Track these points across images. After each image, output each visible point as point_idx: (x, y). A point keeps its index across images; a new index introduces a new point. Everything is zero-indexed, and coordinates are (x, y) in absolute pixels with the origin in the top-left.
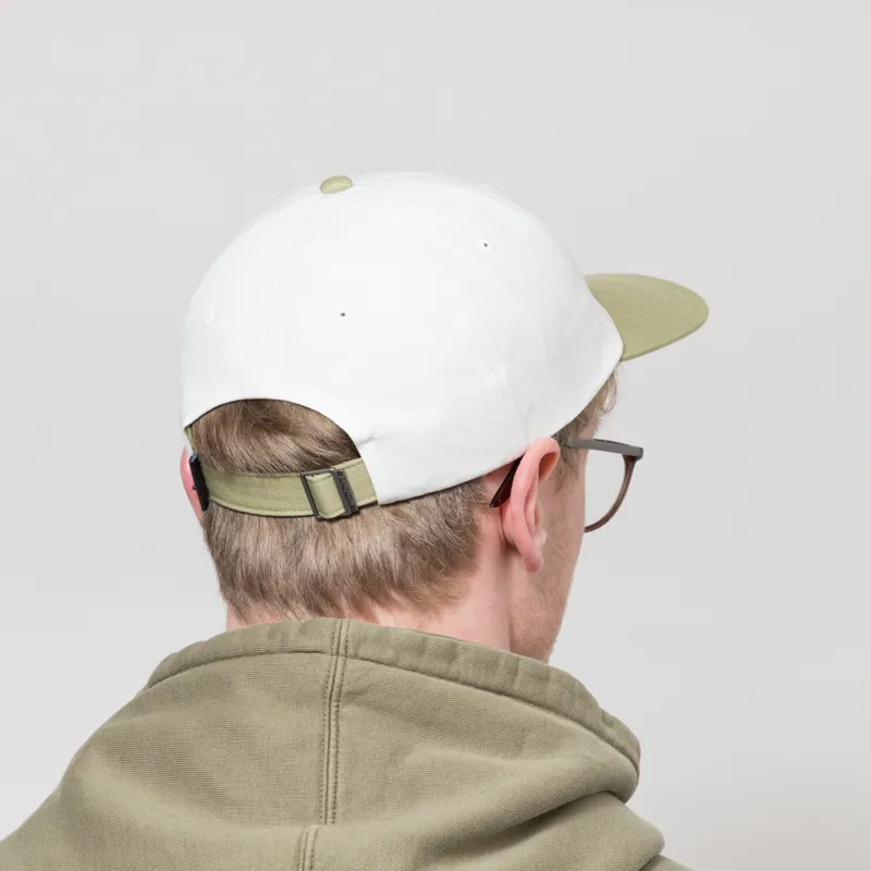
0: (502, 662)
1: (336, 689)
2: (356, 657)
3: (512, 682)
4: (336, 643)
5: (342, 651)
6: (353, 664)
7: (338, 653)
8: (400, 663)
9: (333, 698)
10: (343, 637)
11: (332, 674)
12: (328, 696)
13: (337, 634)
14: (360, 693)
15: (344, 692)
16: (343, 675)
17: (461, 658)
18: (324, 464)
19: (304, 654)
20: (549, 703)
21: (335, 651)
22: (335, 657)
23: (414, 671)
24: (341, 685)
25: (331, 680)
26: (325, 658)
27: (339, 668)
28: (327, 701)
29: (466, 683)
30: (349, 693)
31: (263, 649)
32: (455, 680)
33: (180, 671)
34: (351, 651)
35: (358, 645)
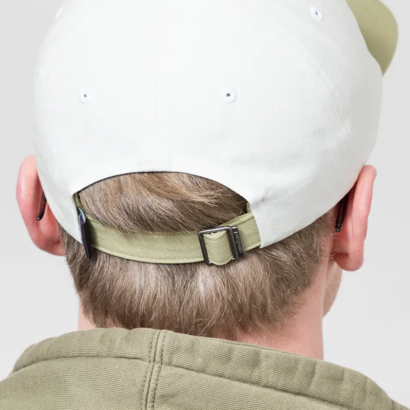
0: (300, 367)
1: (151, 393)
2: (170, 364)
3: (309, 384)
4: (153, 352)
5: (158, 359)
6: (166, 371)
7: (154, 360)
8: (209, 370)
9: (149, 400)
10: (159, 346)
11: (148, 379)
12: (144, 399)
13: (154, 344)
14: (173, 396)
15: (158, 395)
16: (157, 380)
17: (264, 365)
18: (213, 224)
19: (126, 360)
20: (341, 401)
21: (152, 359)
22: (152, 364)
23: (221, 376)
24: (155, 389)
25: (147, 384)
26: (144, 364)
27: (155, 374)
28: (144, 402)
29: (266, 386)
30: (163, 396)
31: (94, 353)
32: (257, 384)
33: (33, 362)
34: (166, 359)
35: (172, 353)
